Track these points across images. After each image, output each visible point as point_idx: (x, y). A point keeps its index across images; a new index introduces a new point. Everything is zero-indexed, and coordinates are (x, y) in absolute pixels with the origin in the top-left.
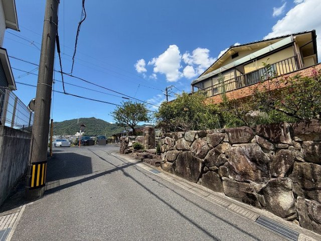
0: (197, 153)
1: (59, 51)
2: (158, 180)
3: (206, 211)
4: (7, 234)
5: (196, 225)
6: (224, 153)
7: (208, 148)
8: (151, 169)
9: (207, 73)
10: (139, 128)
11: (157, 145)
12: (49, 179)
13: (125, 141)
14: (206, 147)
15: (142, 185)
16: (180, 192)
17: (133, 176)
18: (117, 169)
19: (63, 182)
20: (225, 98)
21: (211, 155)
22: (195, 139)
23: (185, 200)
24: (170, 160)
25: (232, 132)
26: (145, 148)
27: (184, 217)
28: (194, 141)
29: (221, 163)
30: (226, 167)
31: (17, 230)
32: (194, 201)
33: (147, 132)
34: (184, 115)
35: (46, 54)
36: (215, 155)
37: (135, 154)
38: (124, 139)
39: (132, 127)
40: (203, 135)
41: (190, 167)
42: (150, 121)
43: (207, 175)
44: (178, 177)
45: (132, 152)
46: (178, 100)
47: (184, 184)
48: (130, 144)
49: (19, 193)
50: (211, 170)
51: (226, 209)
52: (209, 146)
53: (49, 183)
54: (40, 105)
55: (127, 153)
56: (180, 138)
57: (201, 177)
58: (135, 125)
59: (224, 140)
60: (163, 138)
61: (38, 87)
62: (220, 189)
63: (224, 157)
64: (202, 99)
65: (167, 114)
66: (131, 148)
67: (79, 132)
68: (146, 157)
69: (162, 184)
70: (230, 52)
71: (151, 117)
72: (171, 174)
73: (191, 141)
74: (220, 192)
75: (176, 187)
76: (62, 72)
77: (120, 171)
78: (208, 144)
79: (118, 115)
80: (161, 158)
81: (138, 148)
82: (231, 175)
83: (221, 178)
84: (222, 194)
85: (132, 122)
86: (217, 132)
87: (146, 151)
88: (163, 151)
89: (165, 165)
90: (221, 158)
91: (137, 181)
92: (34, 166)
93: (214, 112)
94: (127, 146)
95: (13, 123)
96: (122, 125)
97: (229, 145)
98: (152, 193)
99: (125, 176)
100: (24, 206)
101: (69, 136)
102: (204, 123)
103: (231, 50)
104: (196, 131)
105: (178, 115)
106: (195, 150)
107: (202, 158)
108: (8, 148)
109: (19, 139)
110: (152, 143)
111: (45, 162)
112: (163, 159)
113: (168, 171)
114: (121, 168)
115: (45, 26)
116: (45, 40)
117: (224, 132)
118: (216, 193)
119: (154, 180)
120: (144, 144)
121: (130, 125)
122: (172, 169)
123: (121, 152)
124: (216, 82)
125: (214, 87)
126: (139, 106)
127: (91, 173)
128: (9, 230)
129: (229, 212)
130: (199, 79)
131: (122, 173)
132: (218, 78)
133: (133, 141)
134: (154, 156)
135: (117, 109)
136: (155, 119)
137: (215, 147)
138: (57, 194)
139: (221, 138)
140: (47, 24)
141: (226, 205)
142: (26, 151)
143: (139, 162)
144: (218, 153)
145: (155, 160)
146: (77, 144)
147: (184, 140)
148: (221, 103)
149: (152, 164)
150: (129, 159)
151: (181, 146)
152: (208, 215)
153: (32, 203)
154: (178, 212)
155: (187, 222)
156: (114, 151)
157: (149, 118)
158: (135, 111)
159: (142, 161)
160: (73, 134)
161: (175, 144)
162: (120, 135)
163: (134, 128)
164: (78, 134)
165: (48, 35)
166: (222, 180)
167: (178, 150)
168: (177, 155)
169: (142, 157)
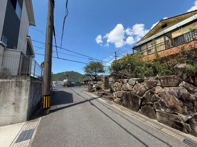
0: (137, 93)
1: (55, 35)
2: (111, 108)
3: (145, 131)
4: (33, 131)
5: (138, 139)
6: (157, 93)
7: (145, 90)
8: (107, 102)
9: (143, 40)
10: (99, 77)
11: (110, 87)
12: (52, 104)
13: (91, 85)
14: (144, 89)
15: (102, 111)
16: (126, 117)
17: (96, 105)
18: (87, 101)
19: (59, 106)
20: (158, 56)
21: (147, 94)
22: (136, 84)
23: (129, 122)
24: (119, 96)
25: (163, 79)
26: (103, 89)
27: (130, 133)
28: (135, 85)
29: (155, 100)
30: (159, 103)
31: (38, 130)
32: (136, 124)
33: (104, 79)
34: (128, 68)
35: (48, 37)
36: (151, 94)
37: (97, 92)
38: (90, 83)
39: (95, 76)
40: (141, 81)
41: (132, 102)
42: (105, 73)
43: (145, 107)
44: (124, 108)
45: (95, 91)
46: (124, 59)
47: (129, 113)
48: (94, 86)
49: (38, 111)
50: (147, 104)
51: (160, 131)
52: (145, 88)
53: (52, 107)
54: (46, 65)
55: (92, 92)
56: (125, 83)
57: (140, 108)
58: (97, 75)
59: (158, 84)
60: (114, 83)
61: (45, 55)
62: (155, 118)
63: (157, 96)
64: (140, 57)
65: (116, 68)
66: (94, 89)
67: (65, 79)
68: (103, 94)
69: (114, 111)
70: (160, 24)
71: (106, 70)
72: (120, 106)
73: (133, 85)
74: (155, 119)
75: (123, 113)
76: (56, 46)
77: (88, 102)
78: (145, 87)
79: (86, 69)
80: (113, 95)
81: (98, 89)
82: (163, 108)
83: (155, 110)
84: (156, 121)
85: (94, 73)
86: (152, 79)
87: (103, 91)
88: (114, 90)
89: (116, 100)
90: (155, 97)
91: (98, 109)
92: (44, 97)
93: (149, 66)
94: (92, 87)
95: (34, 75)
96: (89, 75)
97: (161, 88)
98: (108, 116)
99: (91, 105)
100: (41, 118)
101: (60, 82)
102: (141, 73)
103: (161, 23)
104: (136, 79)
105: (124, 68)
106: (136, 90)
107: (141, 96)
108: (33, 87)
109: (37, 83)
110: (107, 86)
111: (49, 95)
112: (114, 96)
113: (117, 104)
114: (89, 100)
115: (48, 22)
116: (48, 29)
117: (157, 79)
118: (151, 120)
119: (109, 108)
120: (102, 86)
121: (93, 75)
122: (120, 103)
123: (88, 91)
124: (149, 46)
125: (148, 49)
126: (98, 64)
127: (73, 102)
128: (34, 129)
129: (162, 133)
130: (137, 45)
131: (90, 103)
132: (151, 43)
133: (96, 85)
134: (109, 94)
135: (86, 66)
136: (109, 71)
137: (150, 89)
138: (56, 113)
139: (155, 83)
140: (49, 20)
141: (160, 128)
142: (41, 89)
143: (99, 97)
144: (152, 93)
145: (109, 96)
146: (64, 86)
147: (128, 85)
148: (154, 59)
149: (107, 99)
150: (93, 95)
151: (126, 88)
152: (146, 134)
153: (44, 117)
154: (125, 130)
155: (132, 136)
156: (85, 91)
157: (105, 71)
158: (96, 67)
159: (101, 97)
160: (62, 80)
161: (122, 87)
162: (88, 81)
163: (96, 77)
164: (65, 81)
165: (49, 26)
166: (156, 112)
167: (124, 91)
168: (123, 94)
169: (101, 94)
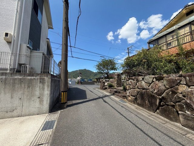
0: (155, 92)
1: (69, 35)
2: (125, 107)
3: (165, 134)
4: (54, 123)
5: (157, 142)
6: (181, 93)
7: (165, 89)
8: (120, 100)
9: (161, 32)
10: (111, 74)
11: (123, 85)
12: (69, 99)
13: (103, 82)
14: (163, 88)
15: (115, 109)
16: (142, 117)
17: (109, 103)
18: (99, 98)
19: (74, 102)
20: (182, 49)
21: (167, 94)
22: (153, 81)
23: (146, 123)
24: (133, 95)
25: (190, 76)
26: (115, 86)
27: (146, 134)
28: (152, 83)
29: (178, 100)
30: (183, 104)
31: (58, 121)
32: (154, 125)
33: (116, 77)
34: (143, 65)
35: (64, 38)
36: (172, 94)
37: (109, 90)
38: (102, 81)
39: (107, 74)
40: (160, 79)
41: (149, 101)
42: (118, 70)
43: (164, 108)
44: (139, 107)
45: (107, 88)
46: (139, 55)
47: (144, 113)
48: (106, 84)
49: (57, 105)
50: (168, 105)
51: (184, 137)
52: (165, 87)
53: (68, 102)
54: (63, 63)
55: (104, 89)
56: (140, 81)
57: (158, 109)
58: (108, 72)
59: (181, 83)
60: (127, 81)
61: (62, 55)
62: (177, 120)
63: (181, 96)
64: (159, 52)
65: (130, 65)
66: (106, 86)
67: (79, 77)
68: (116, 92)
69: (128, 110)
70: (184, 11)
71: (118, 67)
72: (134, 105)
73: (149, 83)
74: (177, 122)
75: (138, 113)
76: (71, 46)
77: (101, 99)
78: (164, 85)
79: (98, 67)
80: (126, 93)
81: (111, 86)
82: (188, 111)
83: (177, 112)
84: (178, 124)
85: (106, 71)
86: (173, 76)
87: (116, 89)
88: (128, 89)
89: (130, 98)
90: (178, 97)
91: (111, 106)
92: (62, 93)
93: (170, 61)
94: (104, 85)
95: (53, 73)
96: (101, 73)
97: (186, 87)
98: (122, 115)
99: (104, 103)
100: (60, 111)
101: (74, 79)
102: (160, 69)
103: (186, 9)
104: (153, 76)
105: (139, 65)
106: (153, 89)
107: (159, 96)
108: (53, 84)
109: (56, 80)
110: (120, 84)
111: (66, 91)
112: (128, 94)
113: (131, 102)
114: (102, 98)
115: (64, 23)
116: (64, 30)
117: (181, 76)
118: (172, 123)
119: (122, 107)
120: (115, 84)
121: (105, 73)
122: (135, 101)
123: (101, 88)
124: (169, 38)
125: (168, 42)
126: (110, 61)
127: (86, 99)
128: (55, 121)
129: (187, 139)
130: (154, 38)
131: (102, 100)
132: (172, 35)
133: (108, 82)
134: (121, 92)
135: (98, 63)
136: (122, 68)
137: (171, 88)
138: (72, 107)
139: (178, 81)
141: (184, 133)
142: (59, 86)
143: (112, 95)
144: (174, 93)
145: (122, 94)
146: (78, 83)
147: (143, 82)
148: (177, 54)
149: (120, 97)
150: (106, 93)
151: (141, 86)
152: (167, 138)
153: (62, 110)
154: (141, 130)
155: (149, 138)
156: (97, 88)
157: (117, 68)
158: (109, 64)
159: (113, 94)
160: (76, 78)
161: (136, 85)
162: (99, 78)
163: (108, 74)
164: (78, 78)
165: (65, 28)
166: (178, 114)
167: (139, 89)
168: (138, 92)
169: (113, 92)
